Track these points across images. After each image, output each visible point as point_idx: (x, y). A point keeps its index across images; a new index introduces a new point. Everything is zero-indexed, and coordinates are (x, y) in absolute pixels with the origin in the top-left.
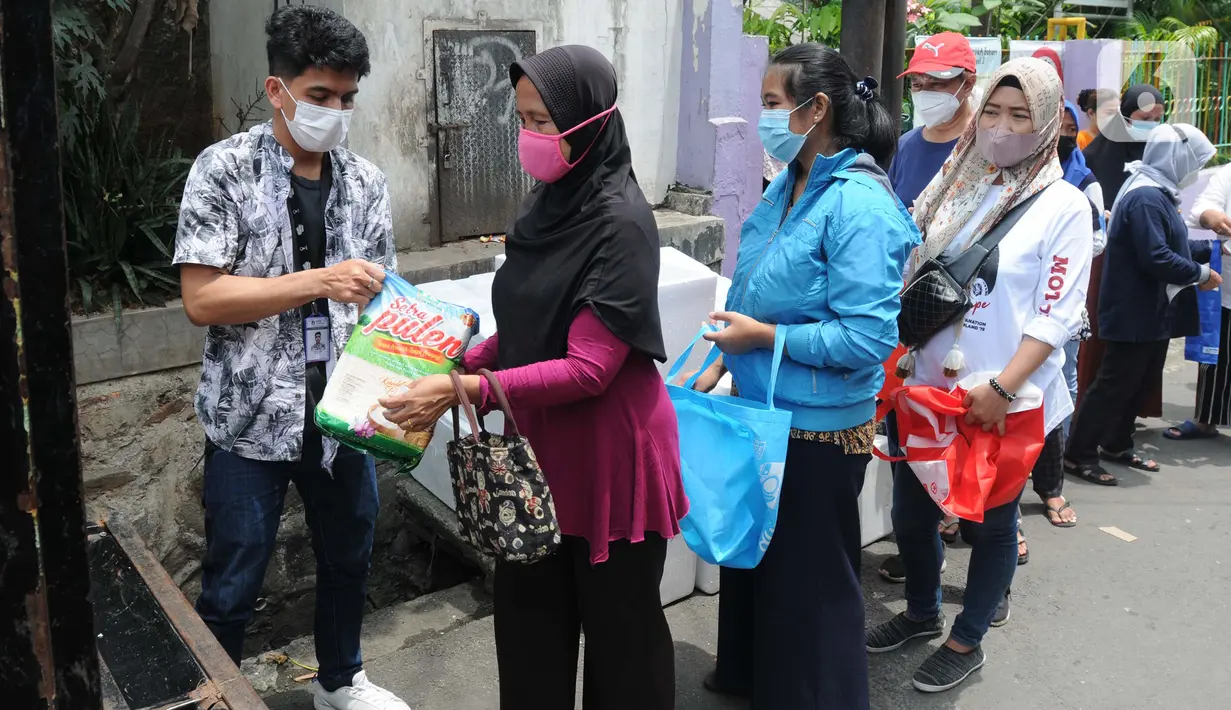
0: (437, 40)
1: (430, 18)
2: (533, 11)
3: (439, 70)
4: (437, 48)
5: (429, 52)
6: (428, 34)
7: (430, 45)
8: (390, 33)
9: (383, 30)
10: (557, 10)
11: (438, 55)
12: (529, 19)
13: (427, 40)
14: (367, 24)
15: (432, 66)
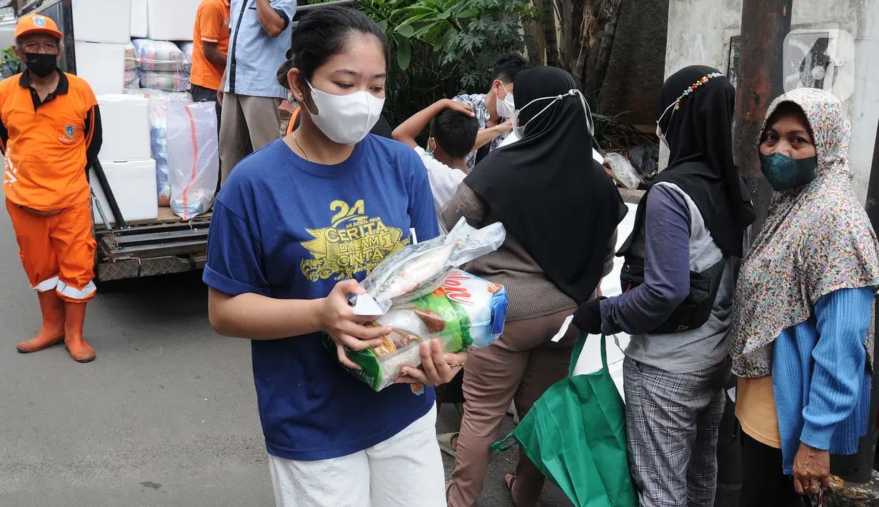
0: (733, 44)
1: (730, 28)
2: (830, 14)
3: (732, 66)
4: (733, 51)
5: (726, 54)
6: (727, 40)
7: (727, 48)
8: (699, 41)
9: (694, 39)
10: (860, 12)
11: (733, 54)
12: (823, 22)
13: (725, 44)
14: (683, 35)
15: (727, 64)
